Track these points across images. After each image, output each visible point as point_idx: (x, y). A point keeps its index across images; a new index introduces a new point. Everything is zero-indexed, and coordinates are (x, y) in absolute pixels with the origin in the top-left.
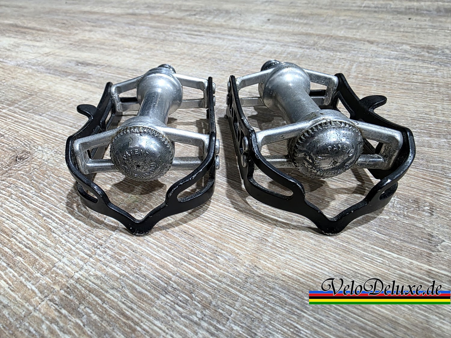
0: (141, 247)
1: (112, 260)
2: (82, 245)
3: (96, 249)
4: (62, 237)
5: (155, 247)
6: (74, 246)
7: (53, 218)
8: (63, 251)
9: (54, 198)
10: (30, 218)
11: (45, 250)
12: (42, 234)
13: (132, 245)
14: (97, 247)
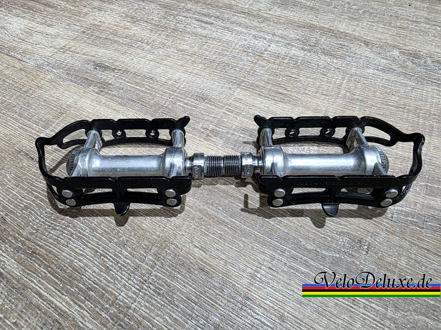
0: (173, 283)
1: (154, 293)
2: (132, 281)
3: (142, 285)
4: (117, 275)
5: (182, 282)
6: (127, 282)
7: (108, 257)
8: (120, 286)
9: (105, 238)
10: (91, 257)
11: (108, 286)
12: (103, 272)
13: (167, 281)
14: (143, 283)
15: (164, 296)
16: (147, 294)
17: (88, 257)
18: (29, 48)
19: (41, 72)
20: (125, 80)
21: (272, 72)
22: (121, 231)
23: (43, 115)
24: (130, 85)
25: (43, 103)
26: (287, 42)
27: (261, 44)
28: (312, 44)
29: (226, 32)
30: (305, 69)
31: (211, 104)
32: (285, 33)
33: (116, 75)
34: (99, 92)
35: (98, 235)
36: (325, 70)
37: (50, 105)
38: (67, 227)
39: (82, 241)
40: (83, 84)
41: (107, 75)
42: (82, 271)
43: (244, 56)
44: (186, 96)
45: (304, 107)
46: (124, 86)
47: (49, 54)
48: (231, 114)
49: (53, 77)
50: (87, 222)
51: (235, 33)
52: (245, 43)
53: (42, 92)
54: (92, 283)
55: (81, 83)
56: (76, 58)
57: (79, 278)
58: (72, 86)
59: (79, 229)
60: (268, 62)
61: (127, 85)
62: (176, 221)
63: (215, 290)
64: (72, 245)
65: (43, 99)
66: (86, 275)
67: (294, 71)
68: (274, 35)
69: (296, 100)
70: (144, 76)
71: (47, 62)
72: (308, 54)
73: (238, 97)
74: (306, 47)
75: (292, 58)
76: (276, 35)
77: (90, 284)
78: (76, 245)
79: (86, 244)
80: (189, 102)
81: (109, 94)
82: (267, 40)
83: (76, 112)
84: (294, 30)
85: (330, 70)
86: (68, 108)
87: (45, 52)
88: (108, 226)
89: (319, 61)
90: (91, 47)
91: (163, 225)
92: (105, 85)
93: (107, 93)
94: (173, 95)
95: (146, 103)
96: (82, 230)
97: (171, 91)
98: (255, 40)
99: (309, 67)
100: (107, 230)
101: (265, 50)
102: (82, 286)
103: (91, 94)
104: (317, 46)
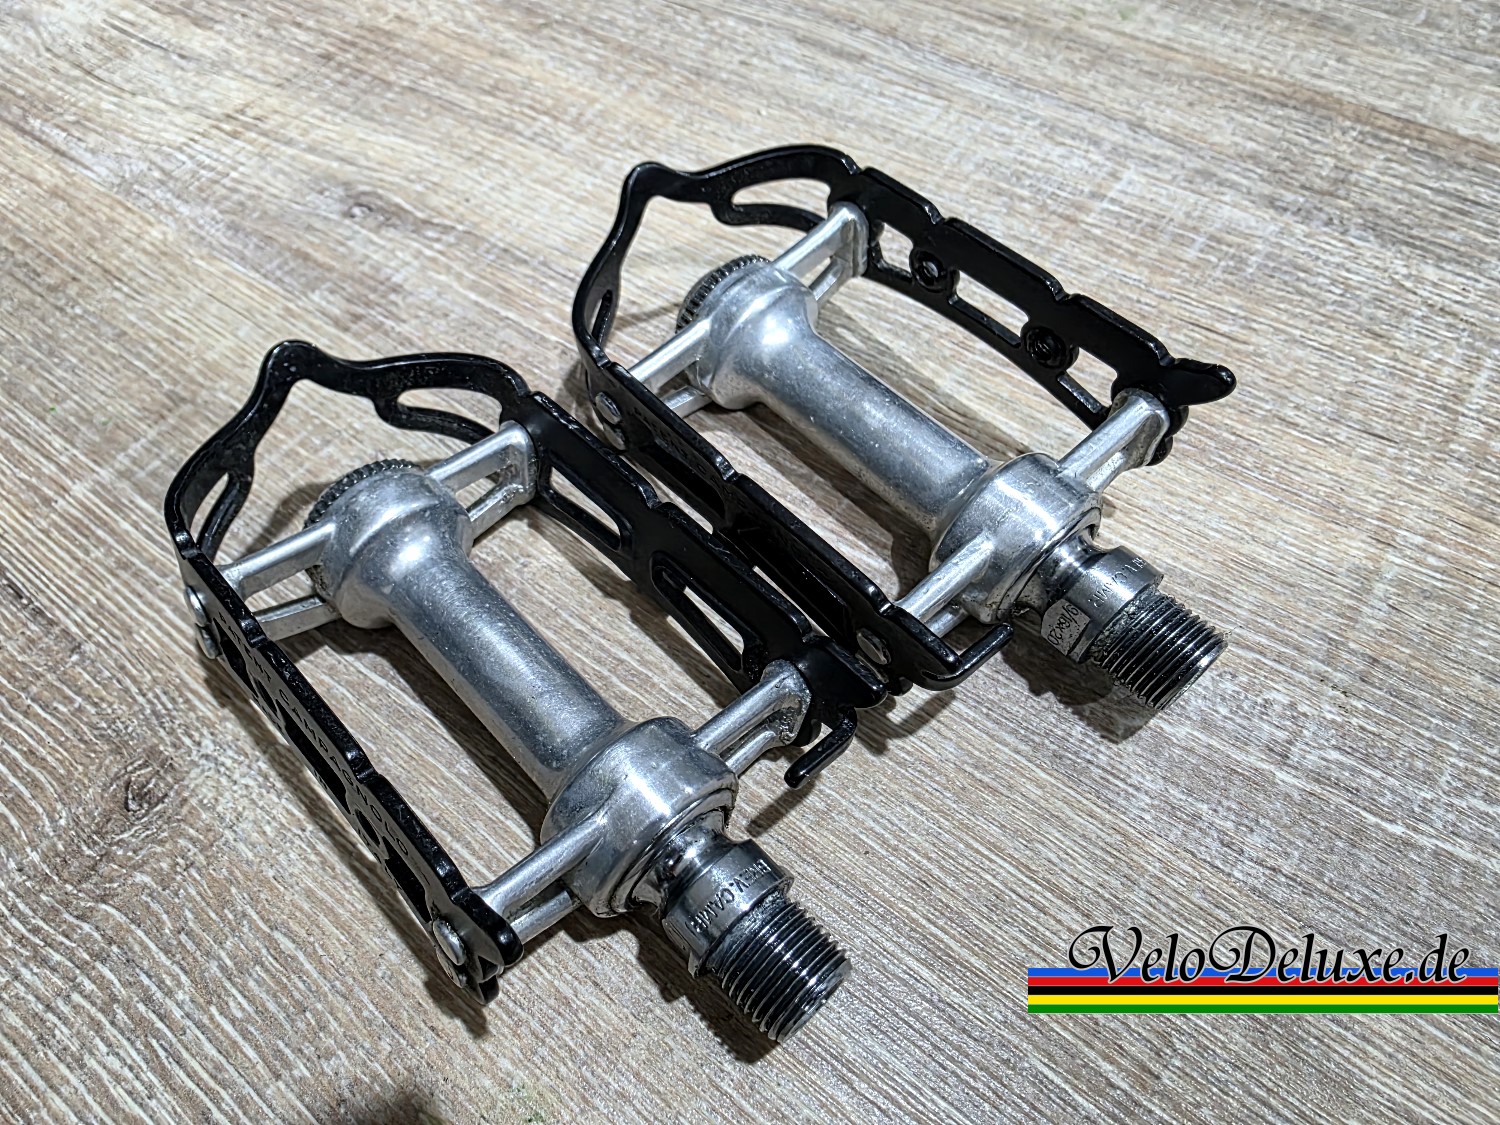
18: (104, 105)
19: (128, 209)
20: (459, 277)
21: (1122, 297)
22: (333, 1025)
23: (102, 399)
24: (481, 300)
25: (110, 347)
26: (1198, 164)
27: (1076, 163)
28: (1318, 183)
29: (921, 97)
30: (1282, 299)
32: (1192, 123)
33: (428, 253)
34: (346, 319)
35: (228, 1027)
36: (1381, 314)
37: (139, 356)
38: (96, 956)
39: (149, 1046)
40: (287, 279)
41: (389, 246)
43: (995, 213)
45: (1271, 489)
46: (454, 303)
47: (173, 137)
49: (170, 238)
50: (190, 946)
51: (960, 104)
52: (1000, 153)
53: (117, 295)
55: (279, 273)
56: (277, 164)
58: (239, 279)
59: (146, 981)
60: (1107, 252)
61: (466, 298)
64: (100, 1061)
65: (115, 328)
67: (1230, 302)
68: (1137, 125)
69: (1234, 445)
70: (544, 264)
71: (162, 170)
72: (1300, 229)
74: (1289, 197)
75: (1219, 241)
76: (1145, 128)
78: (116, 1064)
79: (164, 1069)
81: (386, 333)
82: (1107, 147)
84: (1233, 114)
85: (1405, 313)
86: (205, 376)
87: (160, 125)
88: (279, 982)
89: (1349, 265)
90: (344, 120)
91: (534, 1025)
92: (374, 290)
93: (378, 327)
96: (161, 984)
98: (1048, 145)
99: (1300, 292)
100: (272, 1006)
101: (1093, 195)
103: (311, 325)
104: (1342, 193)
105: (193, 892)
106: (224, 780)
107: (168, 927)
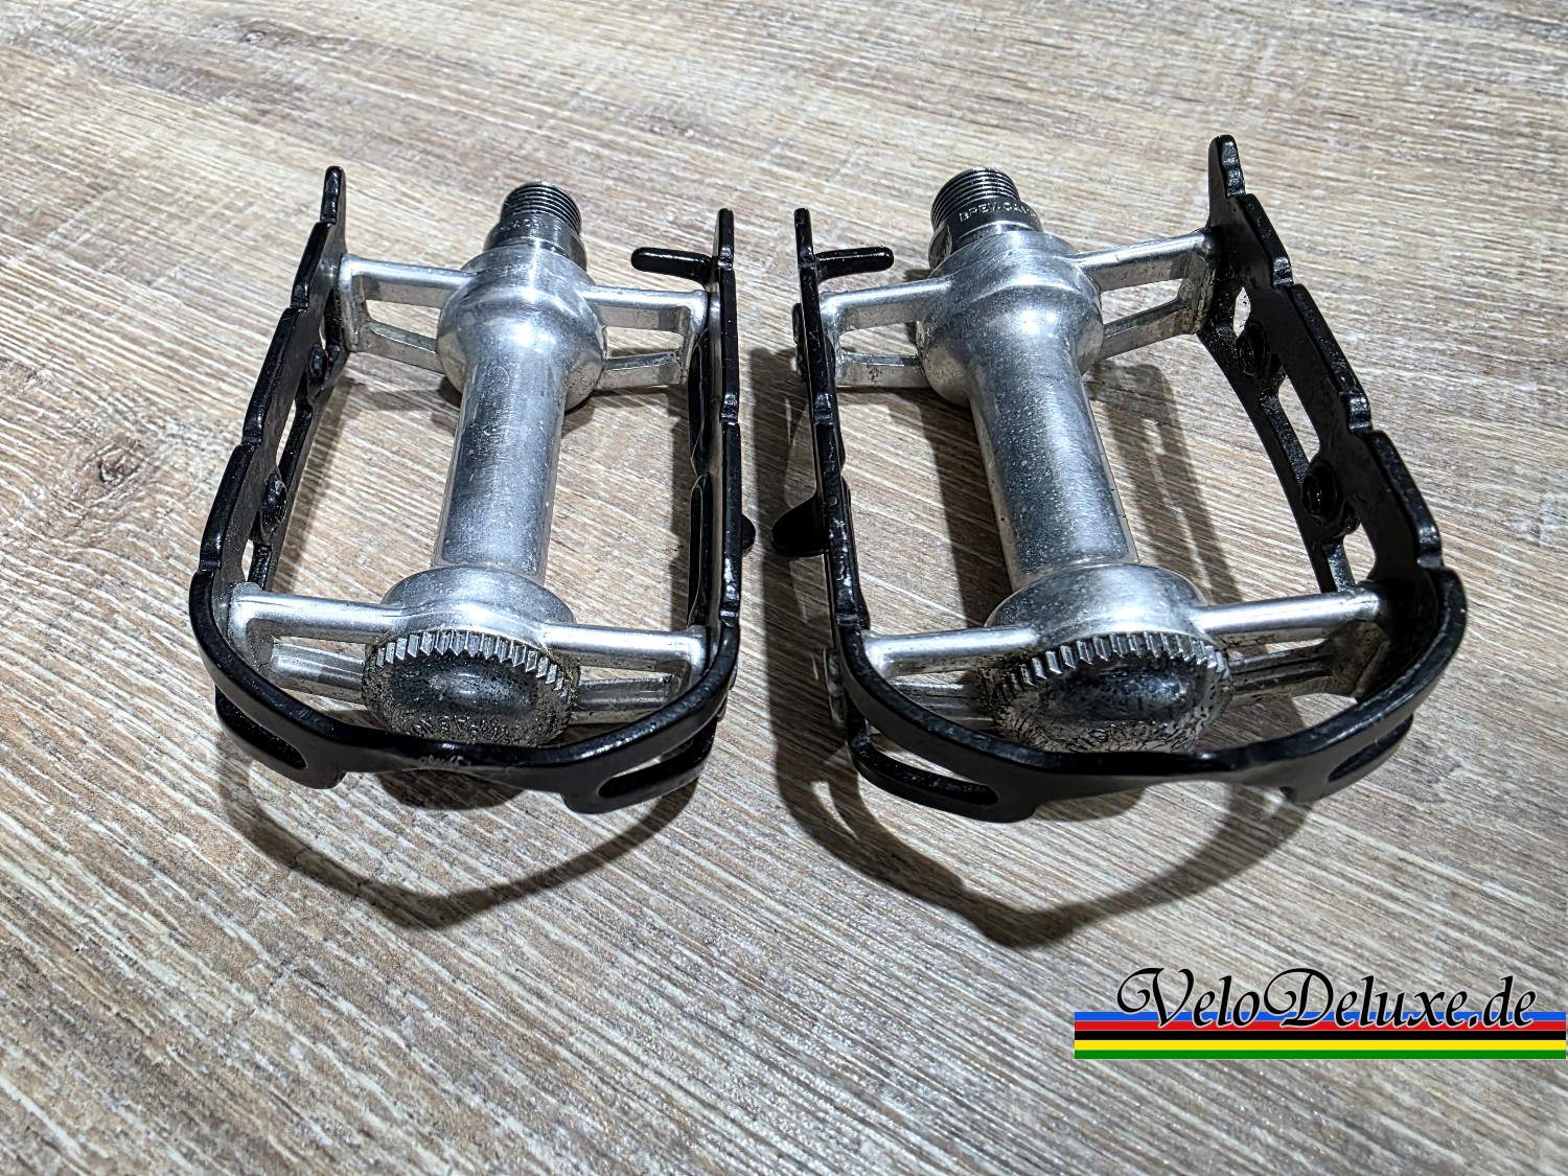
15: (508, 851)
16: (432, 845)
17: (176, 699)
19: (28, 57)
20: (357, 74)
21: (960, 29)
23: (26, 196)
24: (381, 89)
25: (25, 157)
31: (709, 145)
33: (325, 59)
34: (254, 114)
37: (55, 161)
38: (91, 585)
39: (152, 638)
40: (192, 91)
41: (287, 58)
42: (144, 754)
44: (607, 119)
46: (355, 93)
48: (796, 175)
49: (72, 73)
50: (180, 566)
53: (28, 120)
54: (187, 801)
55: (183, 88)
56: (167, 7)
57: (130, 782)
58: (145, 96)
59: (143, 596)
61: (366, 88)
62: (563, 560)
63: (741, 828)
64: (106, 653)
65: (29, 143)
66: (164, 771)
67: (1052, 23)
70: (437, 57)
71: (56, 25)
73: (821, 117)
77: (176, 804)
78: (124, 655)
79: (168, 650)
80: (622, 140)
81: (294, 121)
83: (158, 182)
86: (124, 169)
92: (279, 91)
93: (284, 117)
94: (553, 116)
95: (442, 145)
97: (544, 103)
102: (143, 814)
103: (220, 122)
105: (176, 529)
106: (192, 450)
107: (156, 555)
